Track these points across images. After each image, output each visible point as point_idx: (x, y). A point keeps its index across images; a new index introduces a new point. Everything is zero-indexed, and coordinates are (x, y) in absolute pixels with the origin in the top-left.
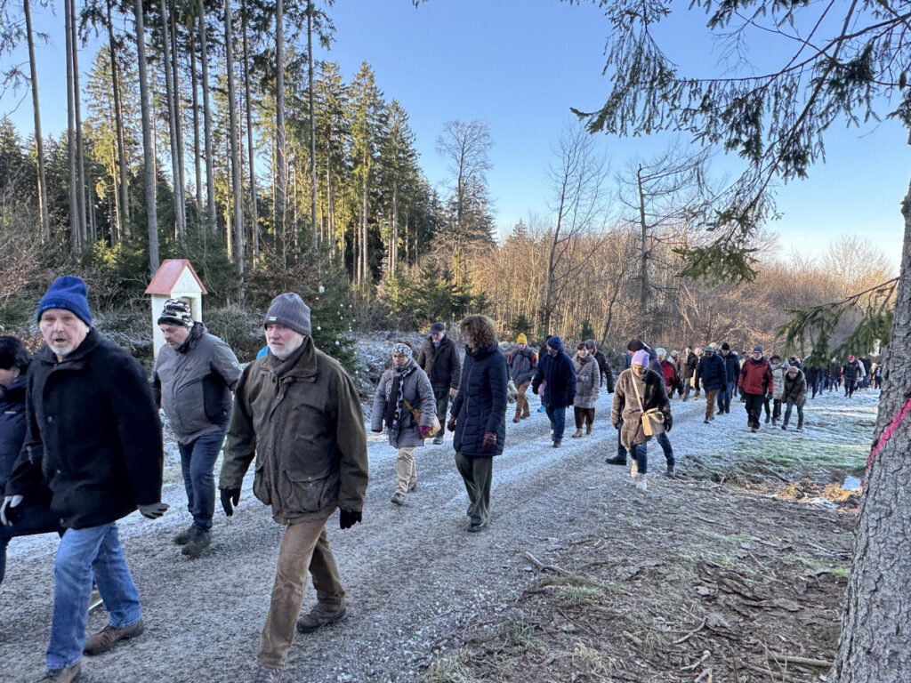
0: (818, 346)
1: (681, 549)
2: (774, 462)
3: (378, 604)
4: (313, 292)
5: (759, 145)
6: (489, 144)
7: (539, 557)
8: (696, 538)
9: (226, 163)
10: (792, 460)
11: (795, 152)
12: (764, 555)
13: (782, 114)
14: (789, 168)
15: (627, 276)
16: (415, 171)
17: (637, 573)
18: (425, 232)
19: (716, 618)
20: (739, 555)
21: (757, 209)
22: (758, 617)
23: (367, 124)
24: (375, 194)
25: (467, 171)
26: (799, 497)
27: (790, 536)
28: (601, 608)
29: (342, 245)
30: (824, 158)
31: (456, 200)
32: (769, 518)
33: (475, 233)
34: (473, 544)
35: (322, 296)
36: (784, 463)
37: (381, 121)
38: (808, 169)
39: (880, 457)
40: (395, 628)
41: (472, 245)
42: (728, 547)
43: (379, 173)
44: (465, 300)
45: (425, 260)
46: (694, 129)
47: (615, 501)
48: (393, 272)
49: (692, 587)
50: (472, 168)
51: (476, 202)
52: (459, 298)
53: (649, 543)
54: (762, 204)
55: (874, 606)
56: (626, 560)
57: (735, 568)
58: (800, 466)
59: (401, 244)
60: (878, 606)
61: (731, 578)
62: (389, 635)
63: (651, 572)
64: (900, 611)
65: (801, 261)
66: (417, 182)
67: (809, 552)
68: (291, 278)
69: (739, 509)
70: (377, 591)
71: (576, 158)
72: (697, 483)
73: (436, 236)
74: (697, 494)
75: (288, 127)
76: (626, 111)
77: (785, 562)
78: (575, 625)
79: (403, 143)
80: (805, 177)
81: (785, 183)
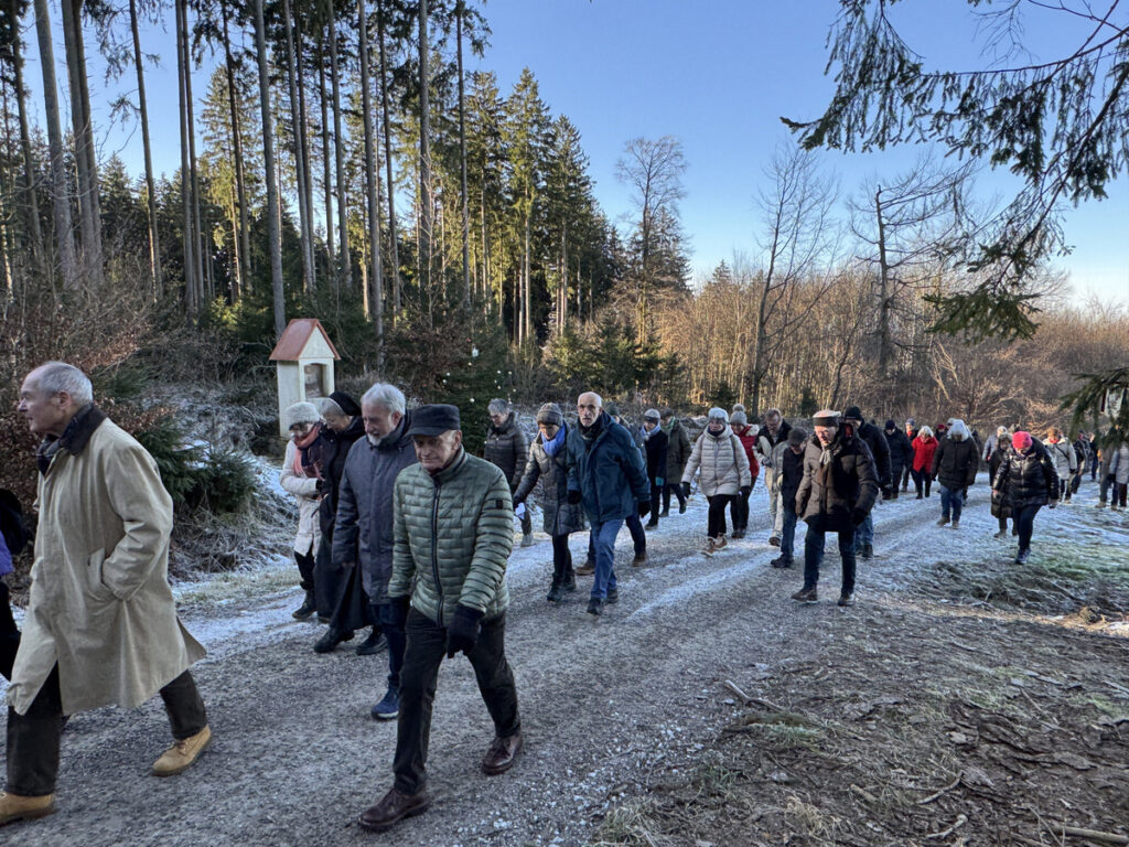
1: (929, 683)
2: (1058, 573)
3: (543, 737)
4: (464, 356)
5: (1039, 156)
6: (682, 166)
7: (742, 686)
8: (949, 669)
9: (361, 201)
10: (1084, 572)
11: (1089, 164)
12: (1043, 694)
13: (1072, 114)
14: (1081, 185)
15: (861, 332)
16: (589, 203)
17: (871, 712)
18: (602, 280)
19: (975, 773)
20: (1008, 694)
21: (1037, 241)
22: (1033, 775)
23: (530, 146)
24: (540, 234)
25: (654, 202)
26: (1094, 621)
27: (1080, 671)
28: (822, 754)
29: (499, 298)
31: (640, 238)
32: (1050, 646)
33: (664, 279)
34: (661, 668)
35: (478, 358)
36: (1073, 576)
37: (546, 142)
38: (1107, 186)
40: (563, 768)
41: (661, 295)
42: (993, 683)
43: (544, 207)
44: (652, 363)
45: (601, 315)
46: (950, 139)
47: (841, 620)
48: (562, 330)
49: (943, 732)
50: (660, 197)
51: (663, 241)
52: (644, 361)
53: (887, 673)
54: (1044, 236)
56: (855, 695)
57: (1003, 710)
58: (1096, 580)
59: (571, 295)
61: (997, 723)
62: (556, 776)
63: (889, 711)
65: (1100, 307)
66: (592, 217)
67: (1106, 693)
68: (438, 339)
69: (1009, 633)
71: (794, 181)
72: (953, 599)
73: (616, 284)
74: (953, 614)
75: (434, 154)
76: (853, 119)
77: (1071, 705)
78: (788, 774)
79: (575, 168)
80: (1103, 198)
81: (1076, 206)
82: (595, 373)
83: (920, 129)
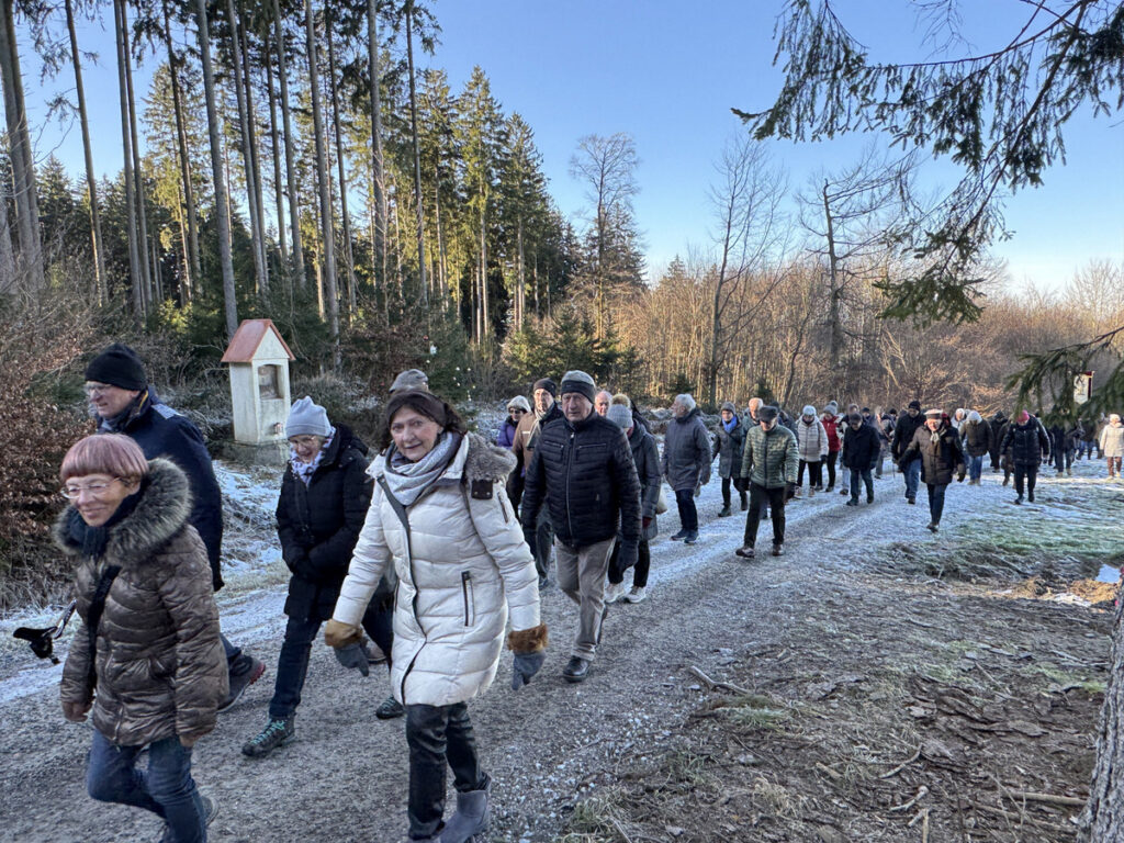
0: (1061, 399)
1: (888, 660)
2: (1005, 549)
3: (510, 732)
4: (423, 354)
5: (978, 146)
6: (635, 163)
7: (708, 672)
8: (906, 646)
9: (313, 200)
10: (1029, 547)
11: (1025, 152)
12: (996, 666)
13: (1008, 104)
14: (1018, 173)
15: (813, 322)
16: (544, 200)
17: (833, 690)
18: (559, 276)
19: (934, 745)
20: (963, 667)
21: (979, 226)
22: (989, 744)
23: (483, 144)
24: (496, 231)
25: (608, 198)
26: (1040, 593)
27: (1028, 642)
28: (787, 734)
29: (457, 295)
30: (1064, 158)
31: (596, 234)
32: (1000, 619)
33: (621, 274)
34: (627, 657)
35: (436, 357)
36: (1019, 551)
37: (499, 140)
38: (1043, 174)
40: (531, 761)
41: (618, 289)
42: (948, 657)
43: (499, 205)
44: (611, 357)
45: (559, 311)
46: (894, 129)
47: (802, 602)
48: (520, 326)
49: (903, 707)
50: (614, 193)
51: (620, 236)
52: (602, 355)
53: (847, 652)
54: (986, 222)
56: (818, 675)
57: (958, 683)
58: (1041, 554)
59: (529, 292)
61: (954, 696)
62: (525, 770)
63: (850, 689)
65: (1037, 294)
66: (547, 213)
67: (1055, 662)
68: (395, 337)
69: (962, 609)
70: (509, 716)
71: (744, 176)
72: (908, 578)
73: (572, 280)
74: (908, 592)
75: (386, 152)
76: (802, 109)
77: (1022, 675)
78: (755, 756)
79: (529, 165)
80: (1039, 184)
81: (1014, 193)
82: (554, 368)
83: (867, 117)
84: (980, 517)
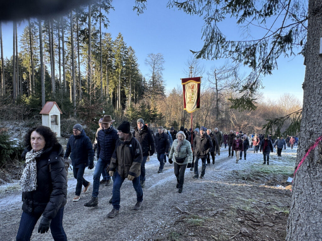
0: (277, 132)
1: (231, 204)
2: (263, 172)
3: (123, 227)
4: (101, 113)
5: (255, 63)
6: (163, 62)
7: (181, 208)
8: (236, 200)
9: (70, 67)
10: (269, 172)
11: (267, 66)
12: (261, 206)
13: (263, 53)
14: (266, 71)
15: (211, 107)
16: (137, 71)
17: (216, 213)
18: (141, 92)
19: (244, 229)
20: (252, 206)
21: (256, 85)
22: (259, 229)
23: (120, 54)
24: (123, 79)
25: (155, 71)
27: (269, 199)
28: (203, 226)
29: (111, 96)
30: (277, 68)
31: (152, 81)
32: (262, 192)
33: (158, 92)
34: (158, 204)
36: (267, 173)
37: (125, 53)
38: (272, 72)
39: (298, 173)
40: (129, 236)
41: (158, 96)
42: (248, 204)
43: (125, 71)
44: (155, 115)
45: (141, 102)
46: (233, 58)
47: (208, 187)
48: (129, 106)
49: (235, 218)
50: (157, 70)
51: (158, 82)
52: (153, 115)
53: (220, 202)
54: (258, 84)
55: (298, 226)
56: (212, 209)
57: (250, 211)
58: (272, 174)
59: (132, 96)
60: (299, 226)
61: (249, 215)
62: (127, 238)
63: (221, 213)
64: (306, 227)
65: (271, 102)
66: (138, 74)
67: (276, 205)
68: (93, 108)
69: (251, 189)
70: (122, 222)
72: (237, 180)
73: (145, 93)
74: (237, 185)
75: (92, 55)
76: (209, 51)
77: (268, 208)
78: (194, 233)
79: (133, 61)
80: (271, 74)
81: (265, 76)
83: (226, 54)
84: (257, 163)
